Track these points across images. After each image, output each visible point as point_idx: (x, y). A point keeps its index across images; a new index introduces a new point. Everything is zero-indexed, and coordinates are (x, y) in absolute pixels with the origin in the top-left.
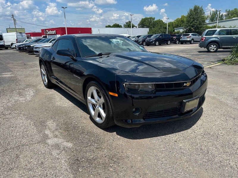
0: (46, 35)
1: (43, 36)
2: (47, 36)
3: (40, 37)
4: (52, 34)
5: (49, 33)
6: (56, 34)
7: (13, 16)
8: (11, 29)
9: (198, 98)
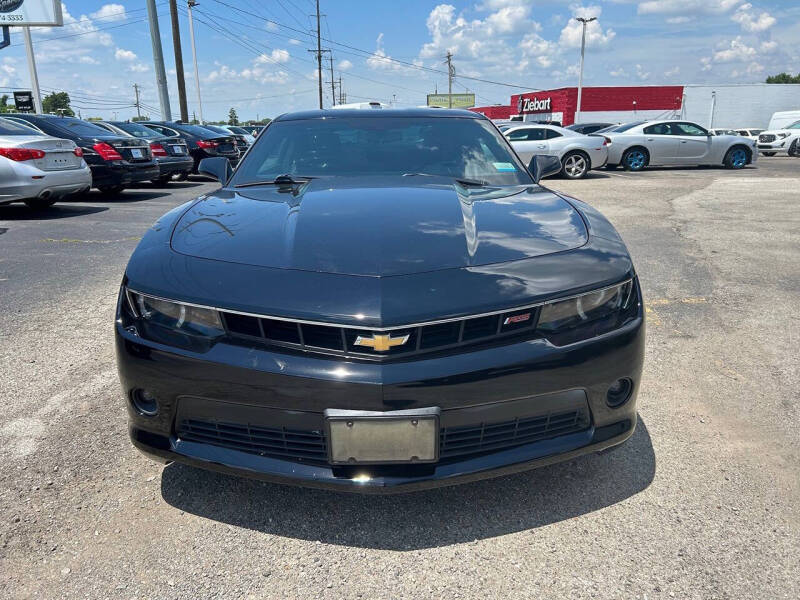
0: (522, 113)
1: (512, 117)
2: (525, 116)
3: (503, 121)
4: (539, 111)
5: (529, 106)
6: (550, 111)
7: (448, 57)
8: (438, 98)
9: (424, 418)
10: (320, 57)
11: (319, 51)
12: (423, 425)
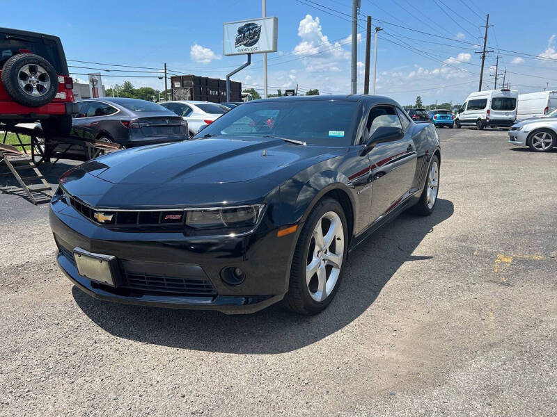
9: (105, 260)
10: (484, 57)
11: (484, 52)
12: (104, 263)
